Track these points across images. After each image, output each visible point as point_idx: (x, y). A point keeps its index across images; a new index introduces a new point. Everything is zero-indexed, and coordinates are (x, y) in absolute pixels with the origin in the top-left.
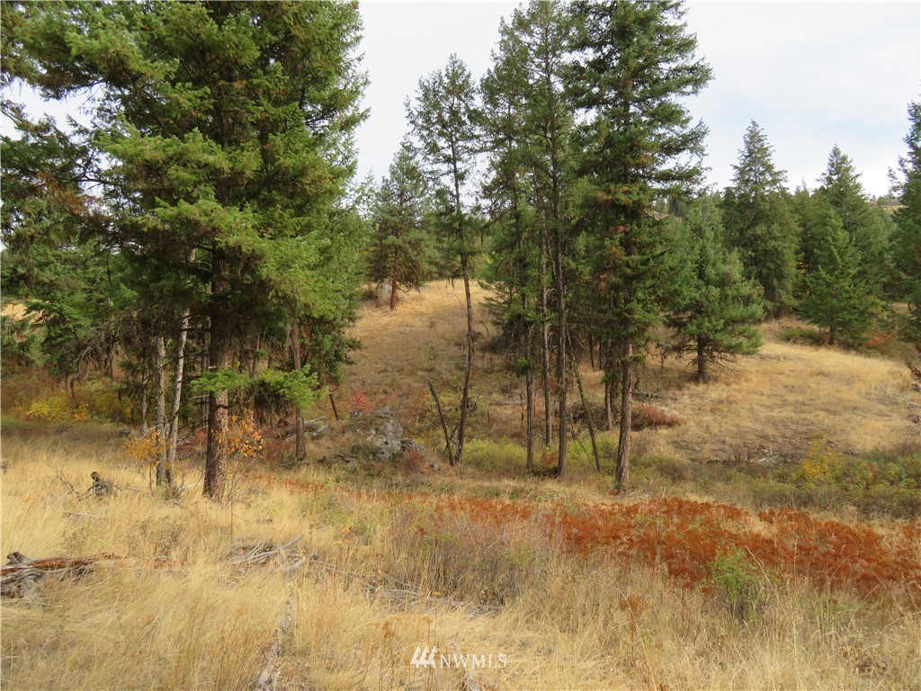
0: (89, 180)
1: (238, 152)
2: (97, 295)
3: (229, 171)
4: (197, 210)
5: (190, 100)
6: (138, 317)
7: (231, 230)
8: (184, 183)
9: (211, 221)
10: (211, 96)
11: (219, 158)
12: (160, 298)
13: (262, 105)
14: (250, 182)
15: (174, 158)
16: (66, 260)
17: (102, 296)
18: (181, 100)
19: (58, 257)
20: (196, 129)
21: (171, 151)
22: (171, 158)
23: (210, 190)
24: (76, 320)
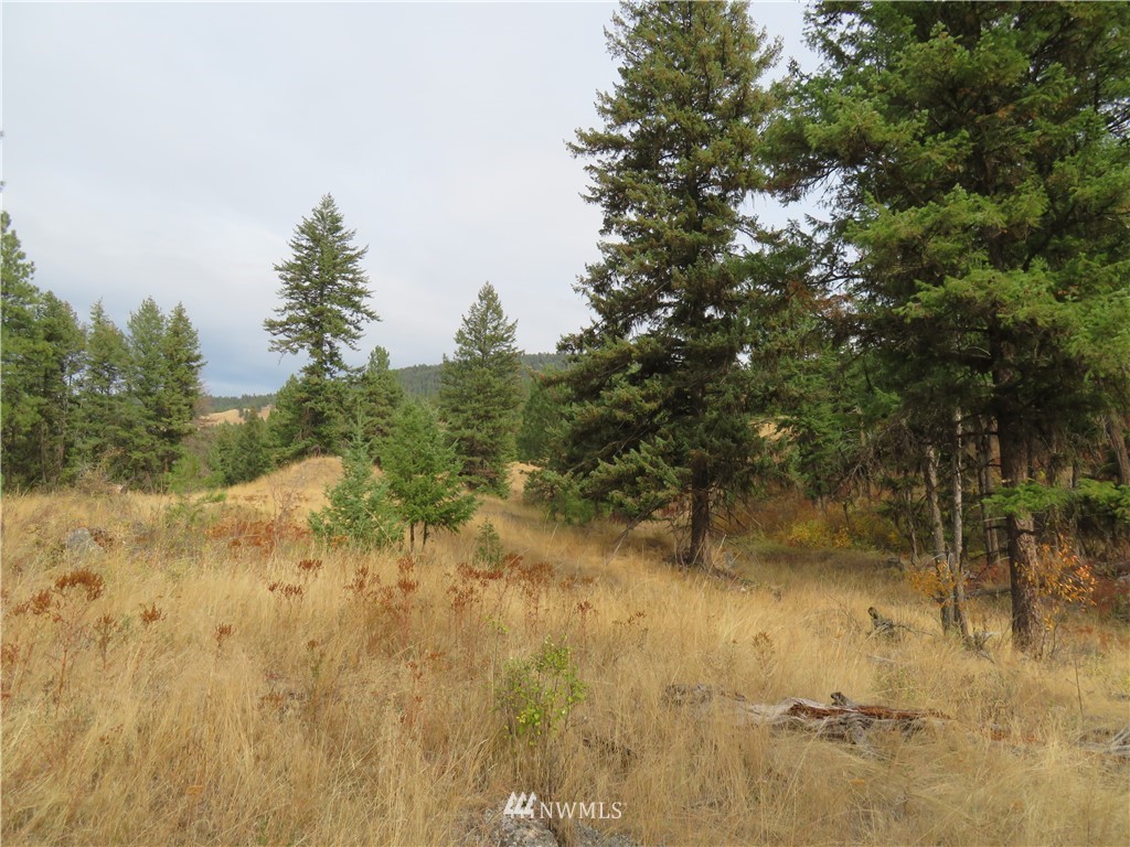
0: (837, 278)
1: (1012, 198)
2: (843, 404)
3: (1005, 226)
4: (970, 284)
5: (943, 153)
6: (908, 424)
7: (1018, 301)
8: (947, 255)
9: (989, 294)
10: (972, 139)
11: (990, 213)
12: (931, 399)
13: (1038, 128)
14: (1033, 232)
15: (935, 228)
16: (808, 370)
17: (849, 405)
18: (934, 157)
19: (800, 367)
20: (957, 186)
21: (928, 222)
22: (930, 229)
23: (981, 255)
24: (825, 434)
